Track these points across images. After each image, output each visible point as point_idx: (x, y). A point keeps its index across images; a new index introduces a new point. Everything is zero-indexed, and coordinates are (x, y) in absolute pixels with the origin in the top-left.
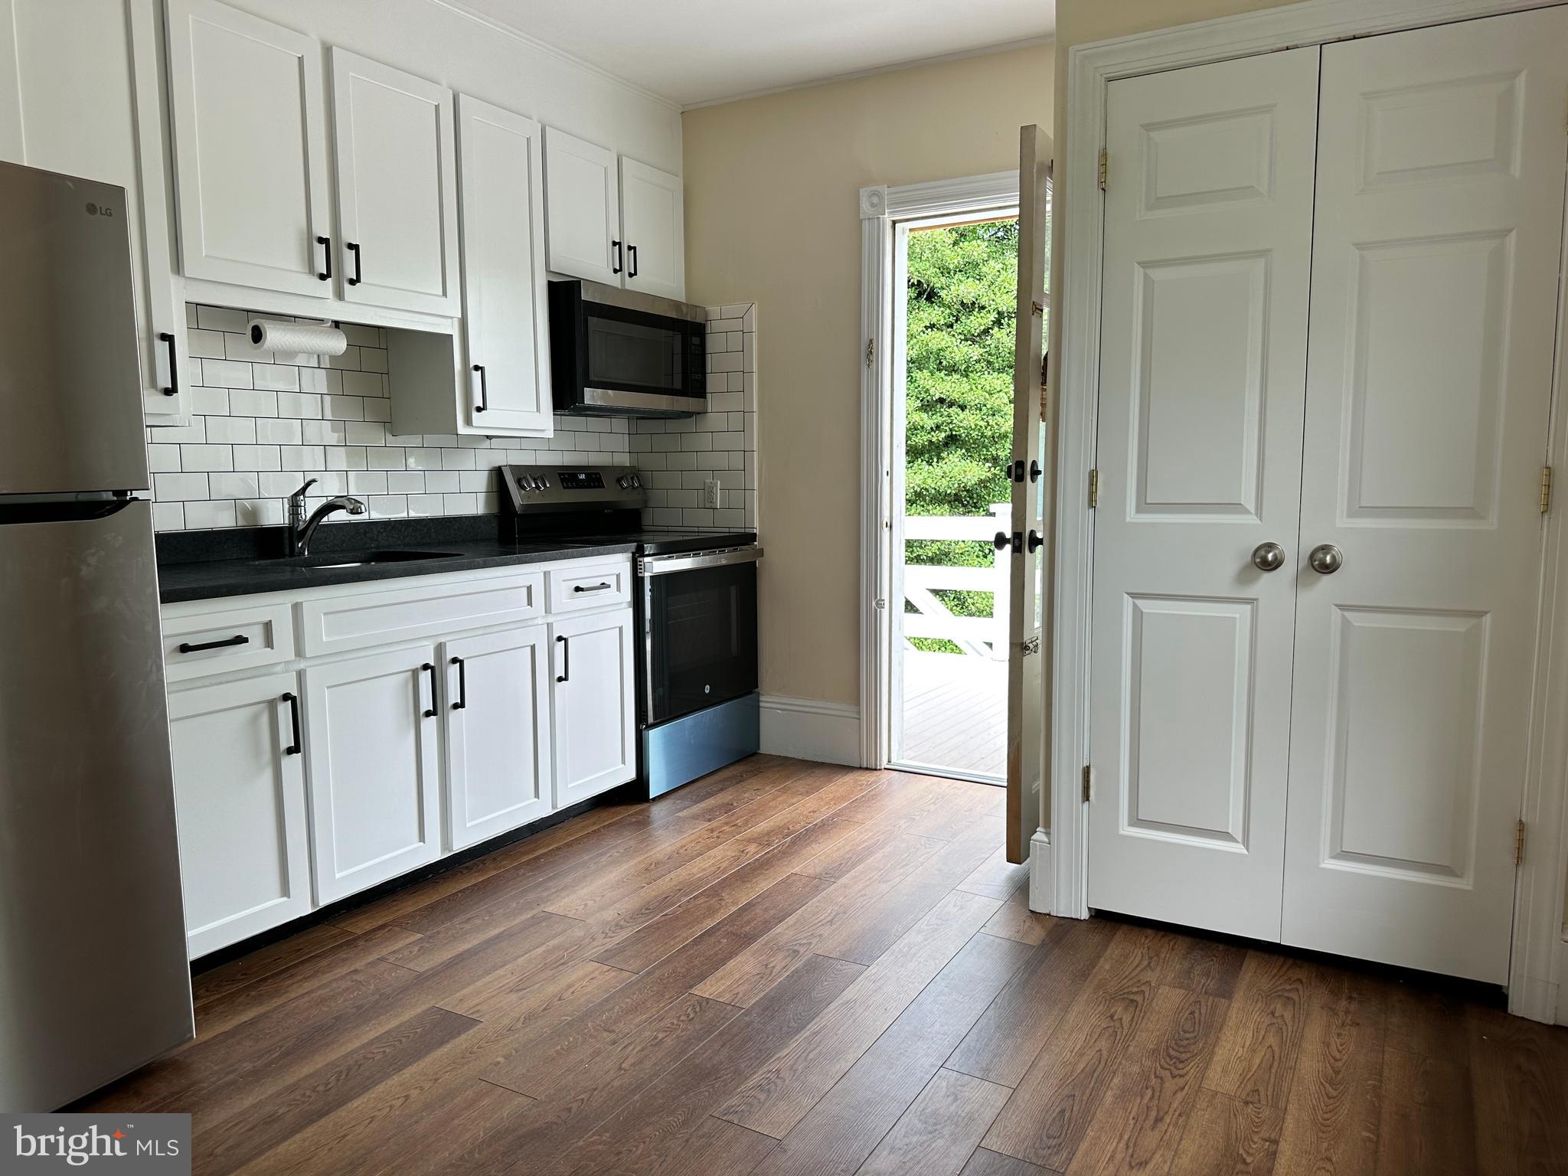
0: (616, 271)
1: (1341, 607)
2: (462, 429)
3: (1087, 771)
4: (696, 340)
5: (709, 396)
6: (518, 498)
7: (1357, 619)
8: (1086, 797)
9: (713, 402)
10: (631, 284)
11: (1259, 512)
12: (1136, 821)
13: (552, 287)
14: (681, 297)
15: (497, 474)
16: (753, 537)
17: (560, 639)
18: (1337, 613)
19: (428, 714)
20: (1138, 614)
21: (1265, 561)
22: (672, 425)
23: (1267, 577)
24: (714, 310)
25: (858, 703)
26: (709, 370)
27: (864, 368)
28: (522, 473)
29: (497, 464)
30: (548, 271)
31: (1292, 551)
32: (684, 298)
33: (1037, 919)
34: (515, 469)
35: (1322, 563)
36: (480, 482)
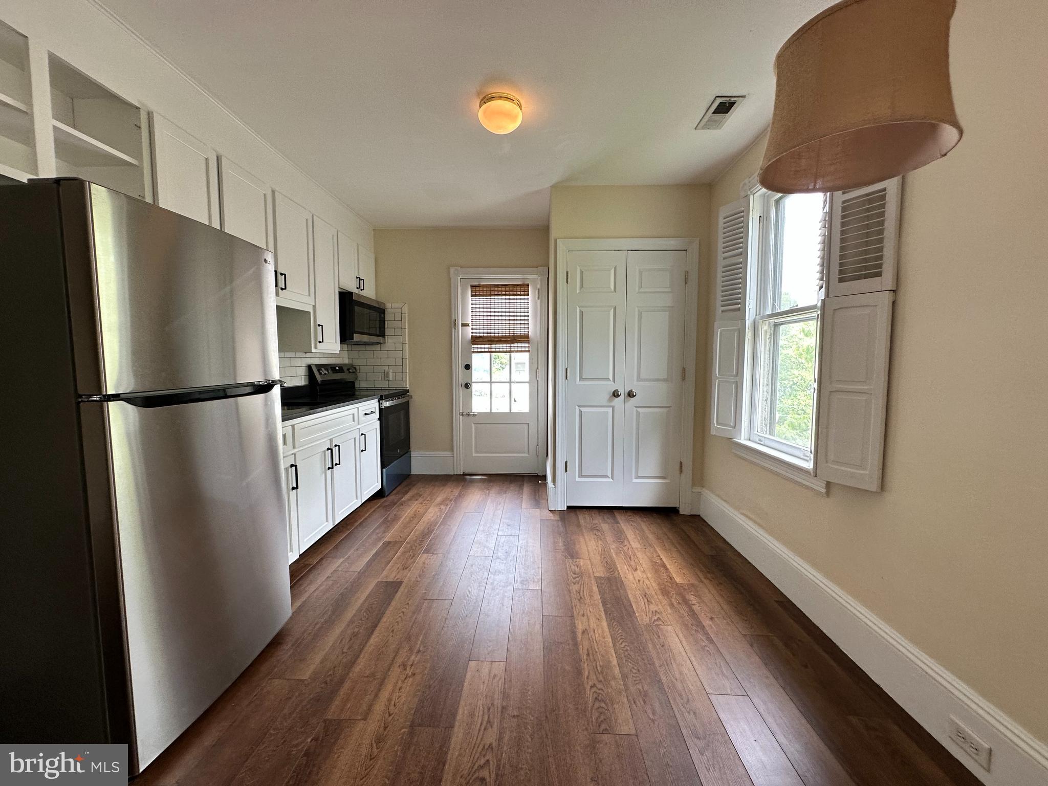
0: (357, 288)
1: (636, 407)
2: (313, 350)
3: (566, 463)
4: (382, 316)
5: (386, 337)
6: (319, 378)
7: (640, 410)
8: (566, 470)
9: (388, 340)
10: (362, 293)
11: (614, 381)
12: (581, 476)
13: (340, 293)
14: (374, 298)
15: (309, 367)
16: (408, 391)
17: (362, 434)
18: (635, 408)
19: (329, 468)
20: (581, 412)
21: (616, 394)
22: (368, 348)
23: (617, 399)
24: (388, 305)
25: (453, 451)
26: (386, 327)
27: (453, 330)
28: (320, 367)
29: (310, 364)
30: (339, 288)
31: (622, 391)
32: (375, 296)
33: (553, 513)
34: (316, 365)
35: (631, 395)
36: (302, 371)
